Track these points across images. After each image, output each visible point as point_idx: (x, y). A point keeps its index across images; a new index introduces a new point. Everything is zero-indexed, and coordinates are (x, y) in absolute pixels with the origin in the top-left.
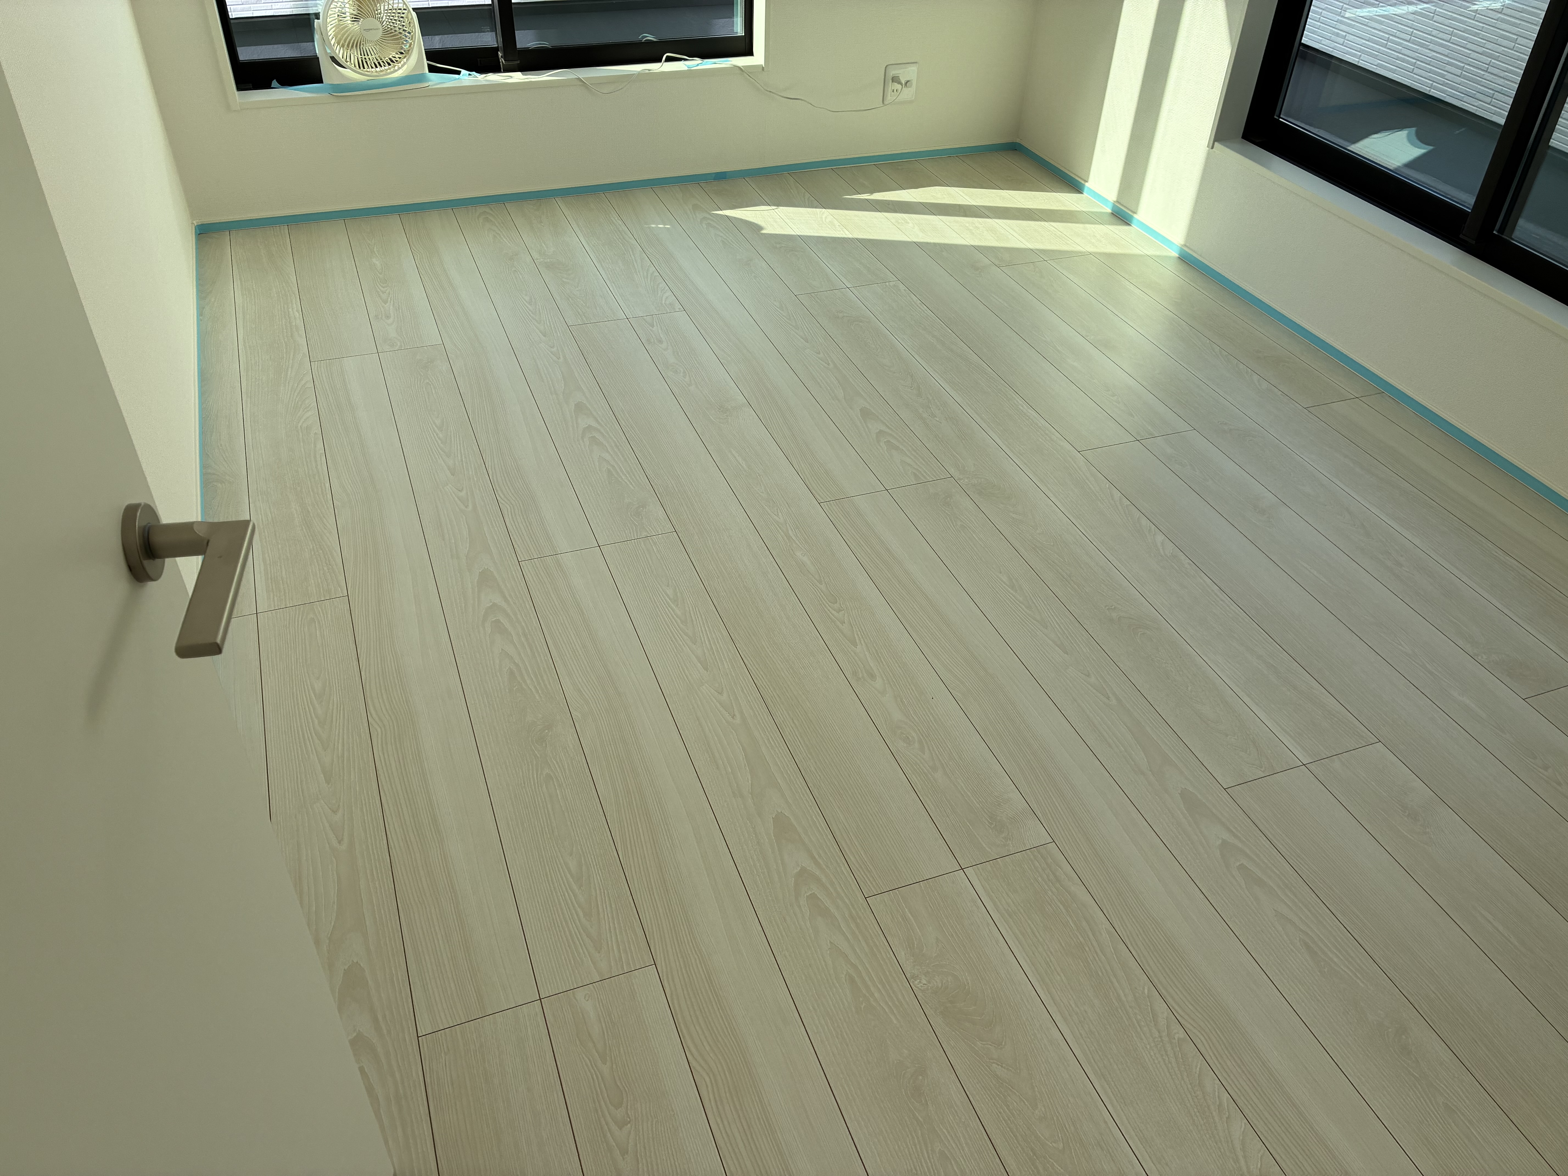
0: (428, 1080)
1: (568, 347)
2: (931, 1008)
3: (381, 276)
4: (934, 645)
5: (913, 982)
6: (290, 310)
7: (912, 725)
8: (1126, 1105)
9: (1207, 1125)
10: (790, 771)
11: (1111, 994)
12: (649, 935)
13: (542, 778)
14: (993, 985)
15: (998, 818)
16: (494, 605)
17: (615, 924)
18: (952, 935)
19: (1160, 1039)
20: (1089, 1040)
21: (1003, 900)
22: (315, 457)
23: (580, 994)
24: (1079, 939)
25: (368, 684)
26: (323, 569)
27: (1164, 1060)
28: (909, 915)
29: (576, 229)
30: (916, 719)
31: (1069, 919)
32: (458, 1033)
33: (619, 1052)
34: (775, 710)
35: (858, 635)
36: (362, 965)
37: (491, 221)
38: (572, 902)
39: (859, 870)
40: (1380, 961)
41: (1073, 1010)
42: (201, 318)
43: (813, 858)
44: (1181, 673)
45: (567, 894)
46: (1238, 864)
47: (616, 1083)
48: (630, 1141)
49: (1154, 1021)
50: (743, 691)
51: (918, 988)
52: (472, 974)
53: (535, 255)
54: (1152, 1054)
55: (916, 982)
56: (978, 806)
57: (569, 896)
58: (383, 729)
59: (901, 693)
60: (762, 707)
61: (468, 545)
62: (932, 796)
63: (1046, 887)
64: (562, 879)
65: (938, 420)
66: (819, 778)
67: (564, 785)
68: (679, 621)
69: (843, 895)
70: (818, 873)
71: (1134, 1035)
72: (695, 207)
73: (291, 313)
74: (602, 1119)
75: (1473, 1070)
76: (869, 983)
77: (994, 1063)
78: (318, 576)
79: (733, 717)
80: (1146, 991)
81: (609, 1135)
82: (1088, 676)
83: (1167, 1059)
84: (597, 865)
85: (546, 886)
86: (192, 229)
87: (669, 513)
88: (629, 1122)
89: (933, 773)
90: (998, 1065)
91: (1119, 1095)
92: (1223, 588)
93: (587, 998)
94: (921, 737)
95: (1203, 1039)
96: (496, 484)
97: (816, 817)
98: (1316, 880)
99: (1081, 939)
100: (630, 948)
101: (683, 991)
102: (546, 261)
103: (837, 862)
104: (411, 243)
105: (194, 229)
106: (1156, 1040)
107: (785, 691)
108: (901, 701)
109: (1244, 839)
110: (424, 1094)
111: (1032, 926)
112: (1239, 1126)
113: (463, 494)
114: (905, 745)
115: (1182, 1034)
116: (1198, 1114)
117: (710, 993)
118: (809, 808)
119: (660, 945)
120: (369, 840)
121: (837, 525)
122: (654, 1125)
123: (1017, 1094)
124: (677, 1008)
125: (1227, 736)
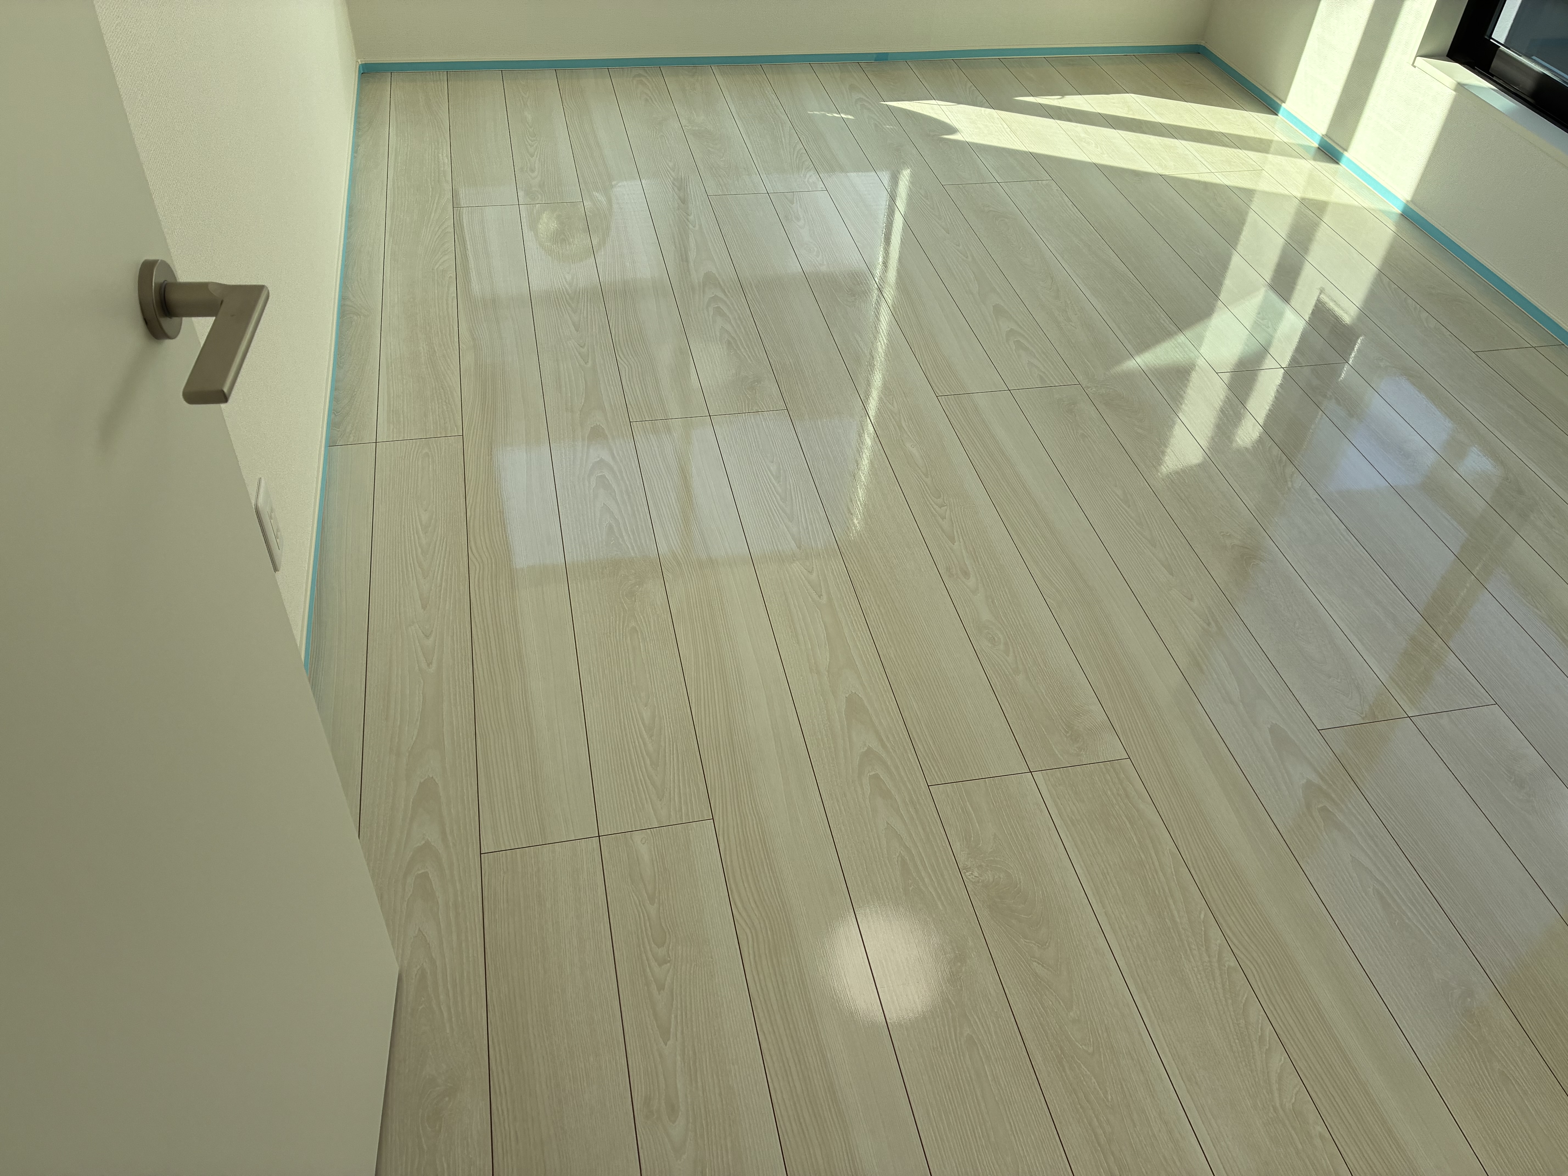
0: (485, 894)
1: (705, 216)
2: (980, 901)
3: (531, 130)
4: (1035, 550)
5: (965, 873)
6: (440, 155)
7: (1000, 626)
8: (1163, 1020)
9: (1245, 1053)
10: (869, 655)
11: (1166, 913)
12: (711, 790)
13: (627, 629)
14: (1045, 888)
15: (1076, 728)
16: (602, 460)
17: (679, 776)
18: (1011, 834)
19: (1208, 964)
20: (1135, 954)
21: (1068, 808)
22: (447, 300)
23: (637, 837)
24: (1140, 855)
25: (472, 521)
26: (443, 408)
27: (1210, 985)
28: (970, 808)
29: (729, 99)
30: (1005, 621)
31: (1132, 835)
32: (518, 856)
33: (668, 896)
34: (862, 594)
35: (957, 532)
36: (436, 780)
37: (646, 84)
38: (641, 750)
39: (925, 758)
40: (1456, 921)
41: (1123, 923)
42: (356, 155)
43: (881, 740)
44: (1290, 609)
45: (637, 742)
46: (1320, 806)
47: (661, 924)
48: (668, 978)
49: (1205, 946)
50: (833, 573)
51: (969, 879)
52: (537, 804)
53: (684, 122)
54: (1199, 977)
55: (967, 874)
56: (1056, 713)
57: (638, 743)
58: (481, 565)
59: (993, 593)
60: (850, 590)
61: (583, 401)
62: (1010, 698)
63: (1115, 801)
64: (635, 727)
65: (1073, 325)
66: (897, 665)
67: (648, 640)
68: (778, 498)
69: (906, 779)
70: (884, 755)
71: (1183, 956)
72: (852, 88)
73: (441, 158)
74: (644, 955)
75: (1537, 1042)
76: (921, 867)
77: (1035, 961)
78: (437, 413)
79: (820, 596)
80: (1202, 916)
81: (648, 970)
82: (1191, 599)
83: (1213, 984)
84: (669, 718)
85: (618, 732)
86: (356, 67)
87: (783, 390)
88: (669, 962)
89: (1014, 676)
90: (1039, 964)
91: (1158, 1010)
92: (1351, 529)
93: (644, 841)
94: (1008, 640)
95: (1253, 969)
96: (617, 344)
97: (889, 702)
98: (1401, 832)
99: (1143, 856)
100: (691, 800)
101: (737, 847)
102: (694, 128)
103: (904, 747)
104: (564, 101)
105: (358, 66)
106: (1205, 964)
107: (875, 578)
108: (992, 602)
109: (1331, 782)
110: (480, 905)
111: (1095, 837)
112: (1278, 1060)
113: (584, 350)
114: (990, 645)
115: (1233, 963)
116: (1237, 1041)
117: (762, 852)
118: (883, 693)
119: (721, 802)
120: (456, 667)
121: (952, 420)
122: (692, 969)
123: (1054, 994)
124: (729, 863)
125: (1330, 677)
